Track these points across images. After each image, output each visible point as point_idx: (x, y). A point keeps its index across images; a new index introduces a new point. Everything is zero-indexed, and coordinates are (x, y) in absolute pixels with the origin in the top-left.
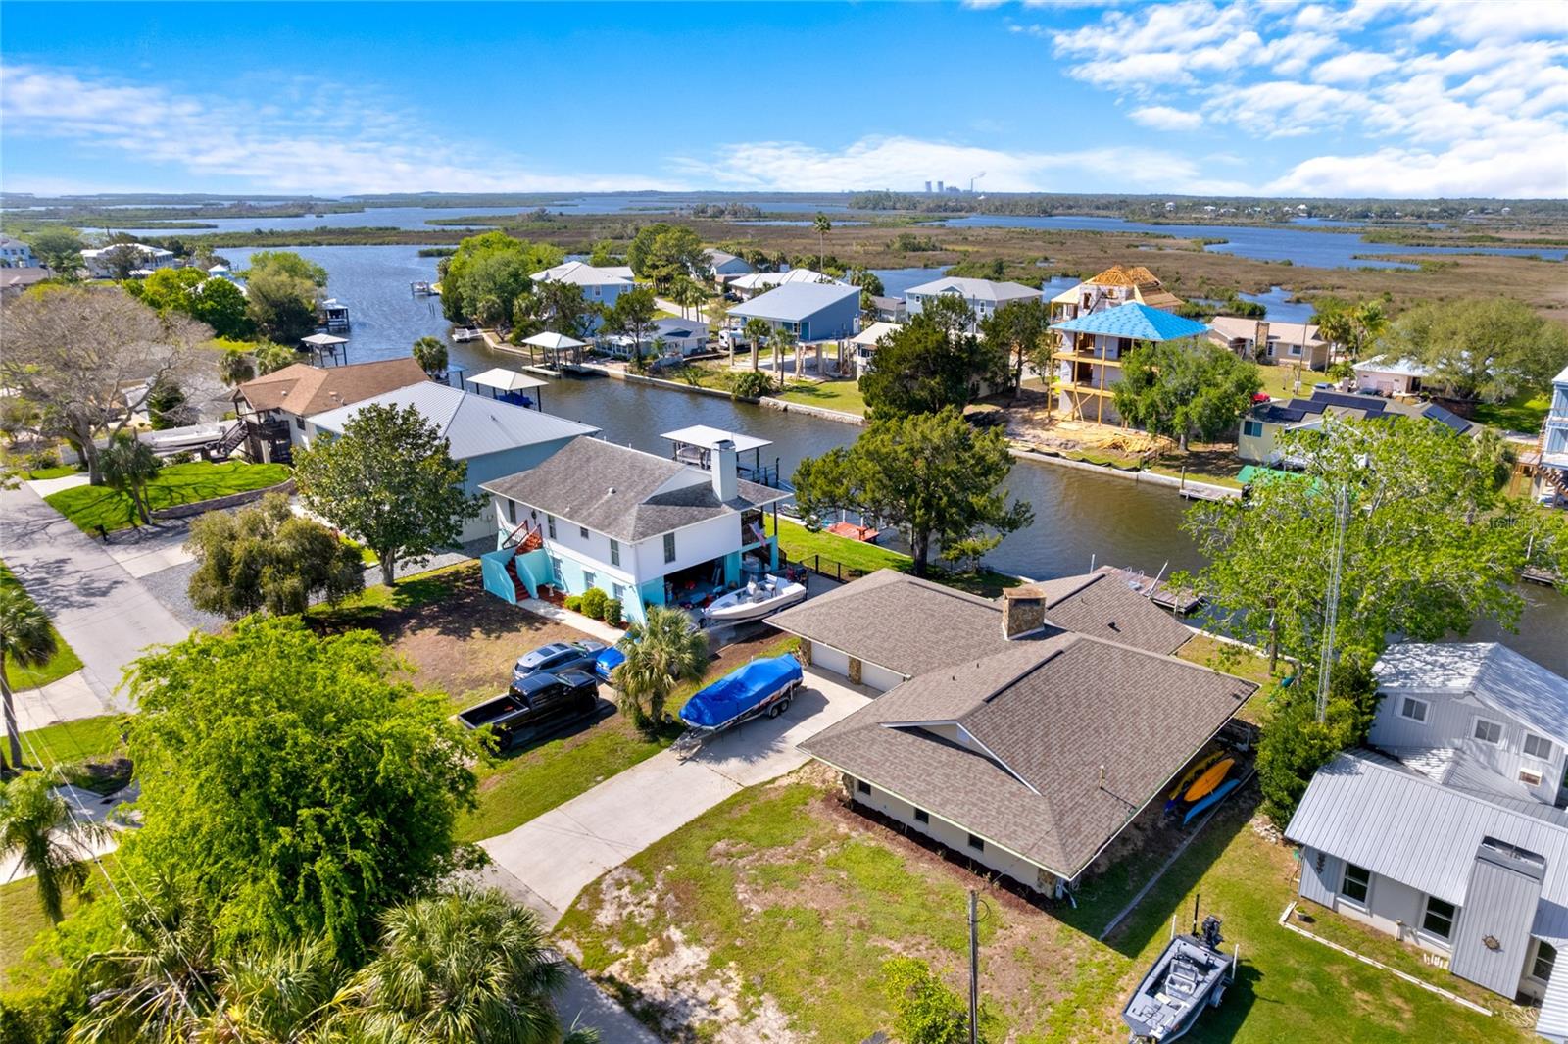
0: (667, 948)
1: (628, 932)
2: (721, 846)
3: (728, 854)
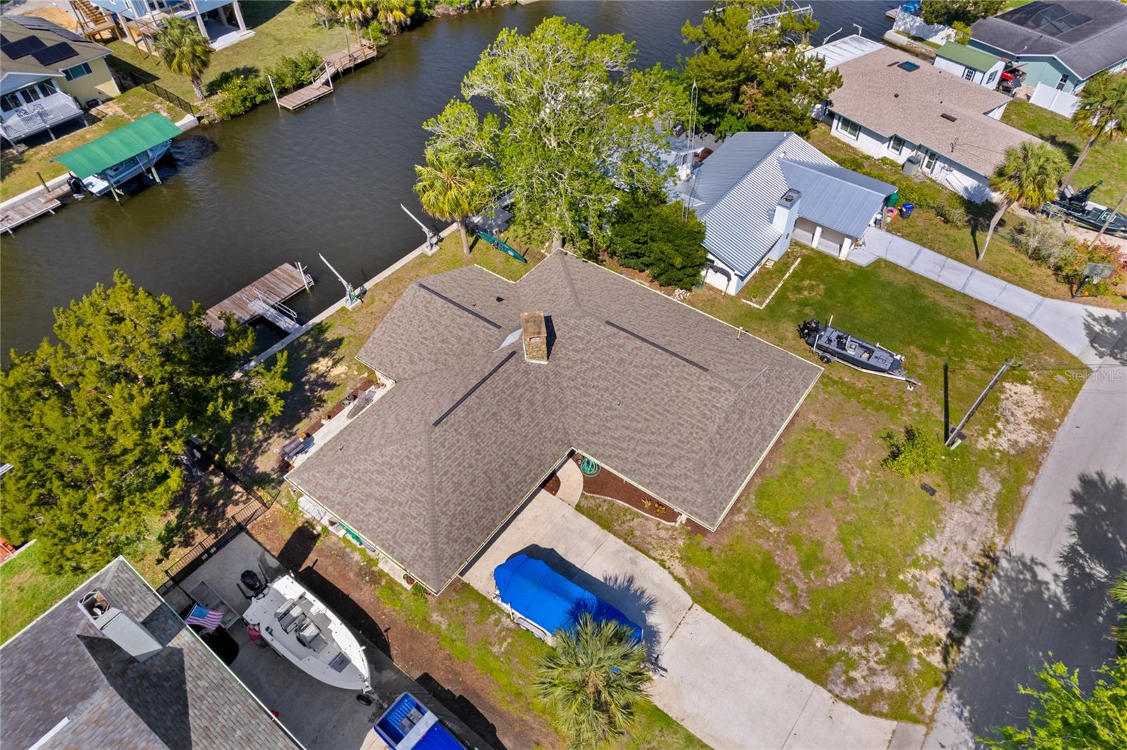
0: (903, 626)
2: (784, 607)
3: (795, 599)
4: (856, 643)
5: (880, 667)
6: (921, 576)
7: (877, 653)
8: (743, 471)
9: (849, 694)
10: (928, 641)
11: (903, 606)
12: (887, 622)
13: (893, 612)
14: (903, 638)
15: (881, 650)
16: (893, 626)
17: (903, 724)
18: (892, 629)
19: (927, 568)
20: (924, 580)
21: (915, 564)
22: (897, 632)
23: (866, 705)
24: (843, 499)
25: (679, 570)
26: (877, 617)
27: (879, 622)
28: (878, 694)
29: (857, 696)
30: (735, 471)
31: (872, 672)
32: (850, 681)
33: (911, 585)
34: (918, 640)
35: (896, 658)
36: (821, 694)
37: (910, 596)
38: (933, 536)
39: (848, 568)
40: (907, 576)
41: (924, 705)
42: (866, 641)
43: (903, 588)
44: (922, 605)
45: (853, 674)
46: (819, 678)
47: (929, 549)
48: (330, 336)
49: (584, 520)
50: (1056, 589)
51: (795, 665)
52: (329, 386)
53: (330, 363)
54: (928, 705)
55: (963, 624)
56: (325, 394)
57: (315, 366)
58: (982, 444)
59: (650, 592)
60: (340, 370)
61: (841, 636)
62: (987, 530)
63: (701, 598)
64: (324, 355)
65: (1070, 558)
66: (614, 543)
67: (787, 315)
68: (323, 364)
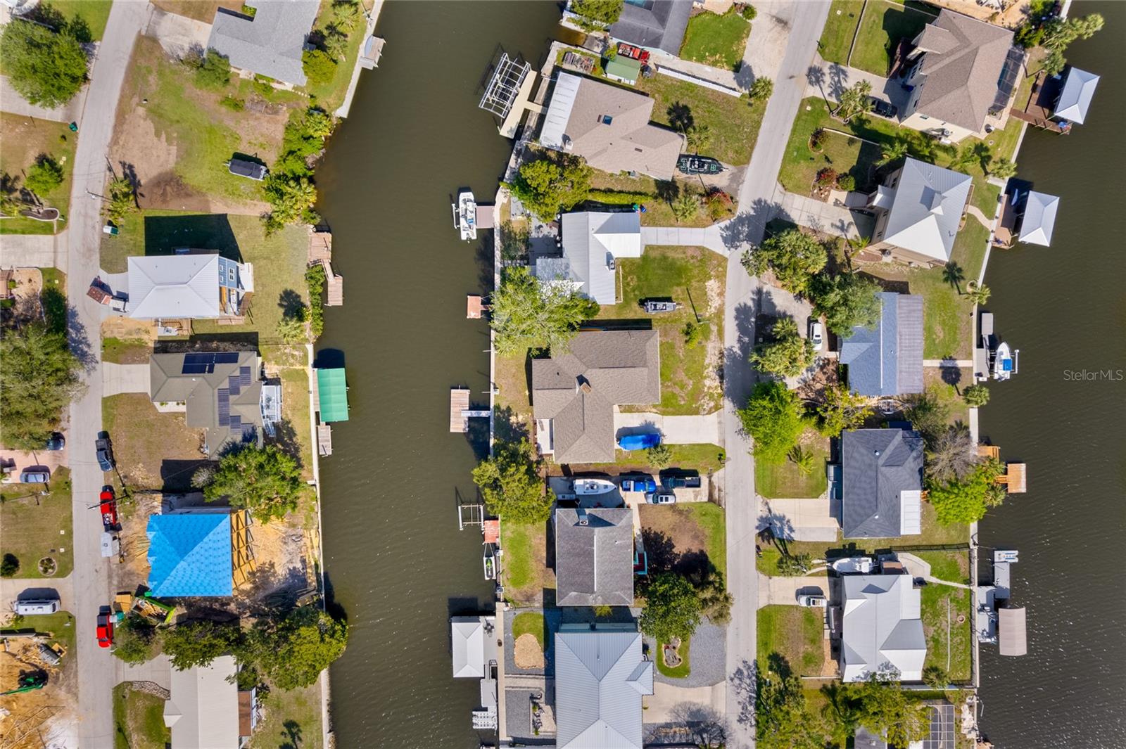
0: (709, 388)
1: (711, 396)
2: (682, 403)
3: (684, 399)
4: (701, 400)
5: (708, 402)
9: (705, 413)
10: (716, 388)
11: (708, 382)
12: (706, 389)
13: (706, 386)
14: (711, 391)
15: (707, 398)
17: (718, 411)
18: (707, 391)
19: (708, 368)
20: (709, 372)
21: (706, 369)
22: (709, 391)
23: (710, 413)
24: (681, 363)
25: (655, 410)
26: (703, 390)
28: (711, 408)
29: (707, 412)
30: (656, 385)
31: (708, 404)
32: (704, 410)
33: (707, 375)
34: (714, 389)
36: (700, 417)
37: (708, 379)
38: (706, 357)
39: (691, 382)
40: (705, 374)
42: (703, 398)
43: (705, 378)
44: (711, 379)
45: (704, 408)
46: (698, 413)
47: (707, 361)
48: (503, 407)
49: (625, 414)
50: (739, 352)
51: (691, 415)
52: (524, 425)
53: (515, 417)
54: (722, 403)
55: (722, 377)
56: (526, 428)
57: (511, 421)
58: (708, 315)
59: (652, 421)
60: (520, 418)
61: (698, 400)
62: (718, 345)
63: (664, 413)
64: (510, 416)
65: (740, 340)
66: (636, 415)
67: (631, 299)
68: (513, 419)
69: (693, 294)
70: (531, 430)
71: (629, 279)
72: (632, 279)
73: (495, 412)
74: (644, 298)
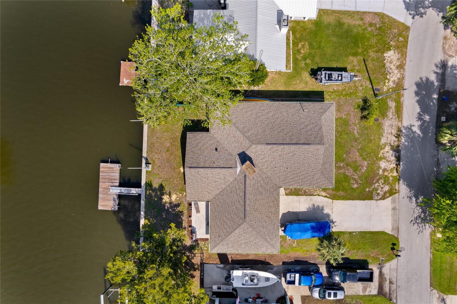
0: (384, 170)
2: (355, 186)
3: (357, 182)
4: (376, 183)
5: (383, 186)
6: (384, 151)
7: (382, 182)
8: (332, 163)
9: (379, 197)
10: (392, 170)
11: (383, 164)
12: (381, 172)
13: (381, 168)
14: (386, 174)
15: (382, 181)
16: (382, 172)
17: (393, 196)
18: (382, 173)
19: (384, 148)
20: (385, 152)
21: (381, 149)
22: (384, 173)
23: (383, 198)
24: (355, 141)
25: (324, 194)
26: (378, 172)
27: (379, 173)
28: (385, 193)
29: (381, 197)
30: (330, 166)
31: (382, 188)
32: (378, 194)
33: (383, 156)
34: (389, 172)
35: (386, 180)
36: (373, 202)
37: (383, 160)
38: (382, 136)
39: (366, 163)
40: (380, 155)
41: (396, 188)
42: (378, 181)
43: (381, 159)
44: (387, 160)
45: (378, 192)
46: (371, 198)
47: (383, 141)
48: (156, 185)
49: (290, 197)
50: (418, 132)
51: (364, 199)
52: (178, 205)
53: (168, 196)
54: (397, 188)
55: (398, 159)
56: (179, 209)
57: (164, 201)
58: (385, 89)
59: (321, 205)
60: (174, 197)
61: (372, 184)
62: (395, 123)
63: (334, 197)
64: (163, 194)
65: (420, 118)
66: (303, 198)
67: (302, 69)
68: (166, 198)
69: (370, 65)
70: (185, 212)
71: (300, 46)
72: (303, 46)
73: (146, 189)
74: (315, 67)
